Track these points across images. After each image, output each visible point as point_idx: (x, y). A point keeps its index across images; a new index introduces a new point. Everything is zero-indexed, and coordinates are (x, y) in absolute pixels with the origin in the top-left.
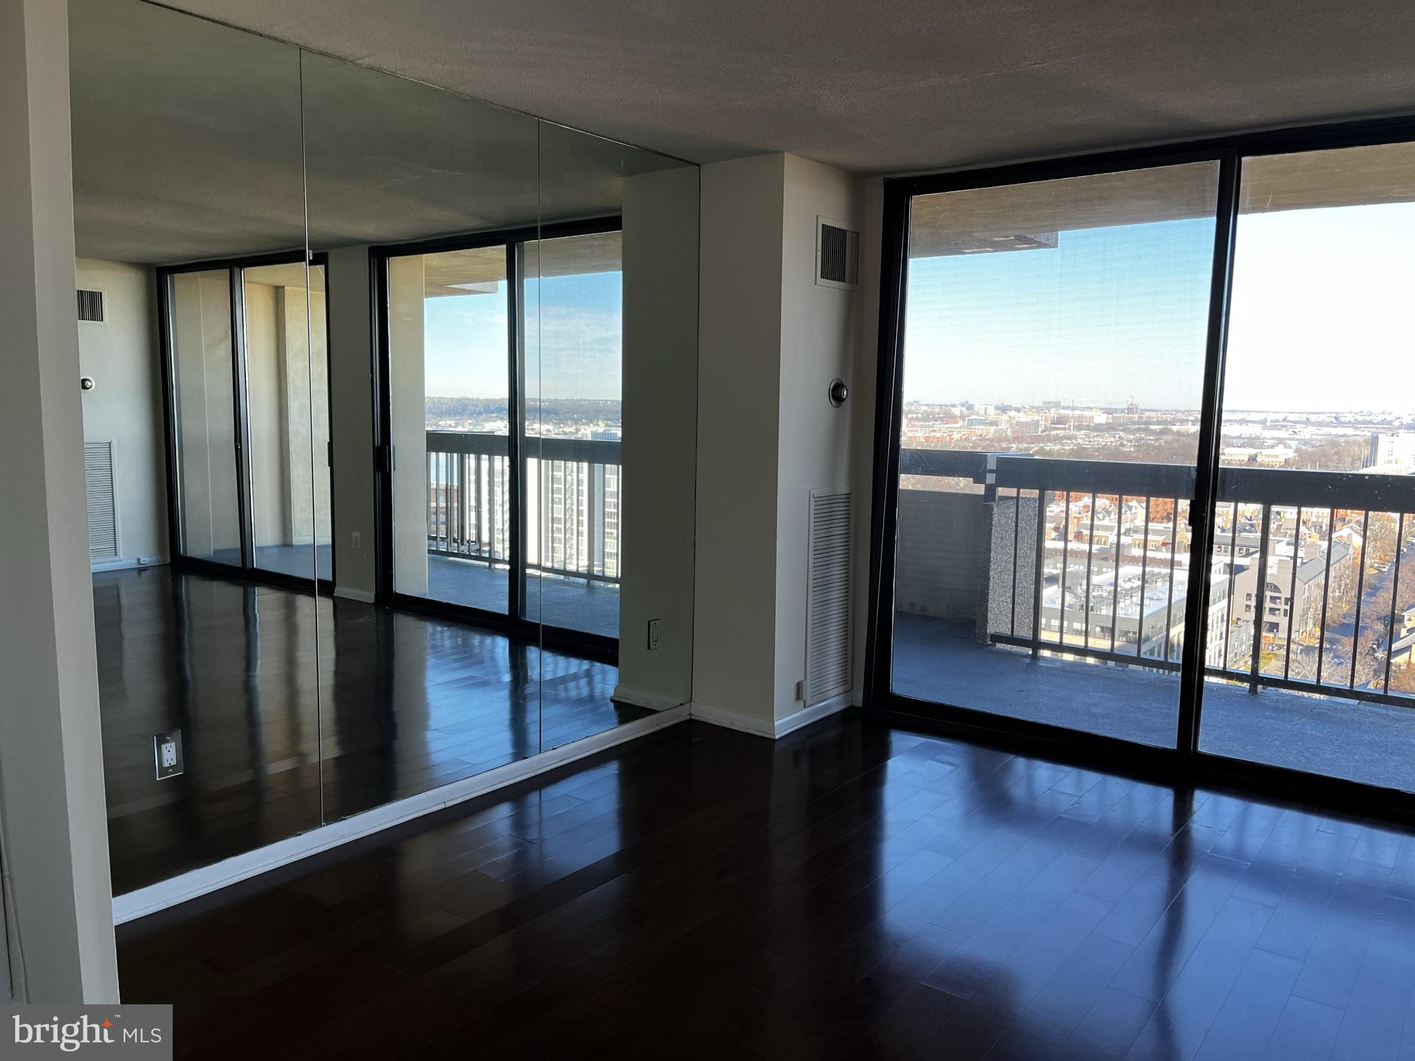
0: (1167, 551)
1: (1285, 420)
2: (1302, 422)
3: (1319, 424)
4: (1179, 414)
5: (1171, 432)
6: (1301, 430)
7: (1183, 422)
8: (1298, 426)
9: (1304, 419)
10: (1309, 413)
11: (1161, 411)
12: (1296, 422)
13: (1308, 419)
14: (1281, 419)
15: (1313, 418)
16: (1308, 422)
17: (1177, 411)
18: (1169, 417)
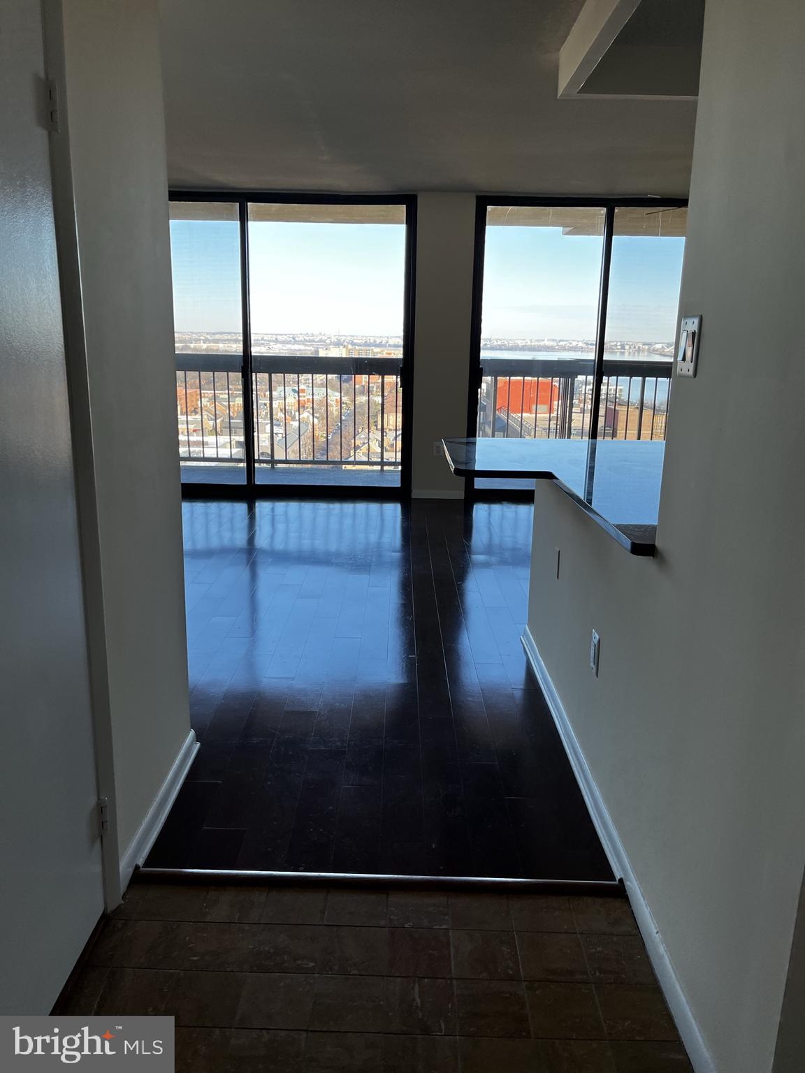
0: (198, 435)
1: (262, 339)
2: (273, 341)
3: (284, 342)
4: (194, 335)
5: (190, 348)
6: (273, 346)
7: (197, 341)
8: (271, 344)
9: (274, 339)
10: (277, 335)
11: (181, 333)
12: (269, 341)
13: (276, 339)
14: (260, 339)
15: (280, 338)
16: (276, 341)
17: (193, 333)
18: (187, 337)
